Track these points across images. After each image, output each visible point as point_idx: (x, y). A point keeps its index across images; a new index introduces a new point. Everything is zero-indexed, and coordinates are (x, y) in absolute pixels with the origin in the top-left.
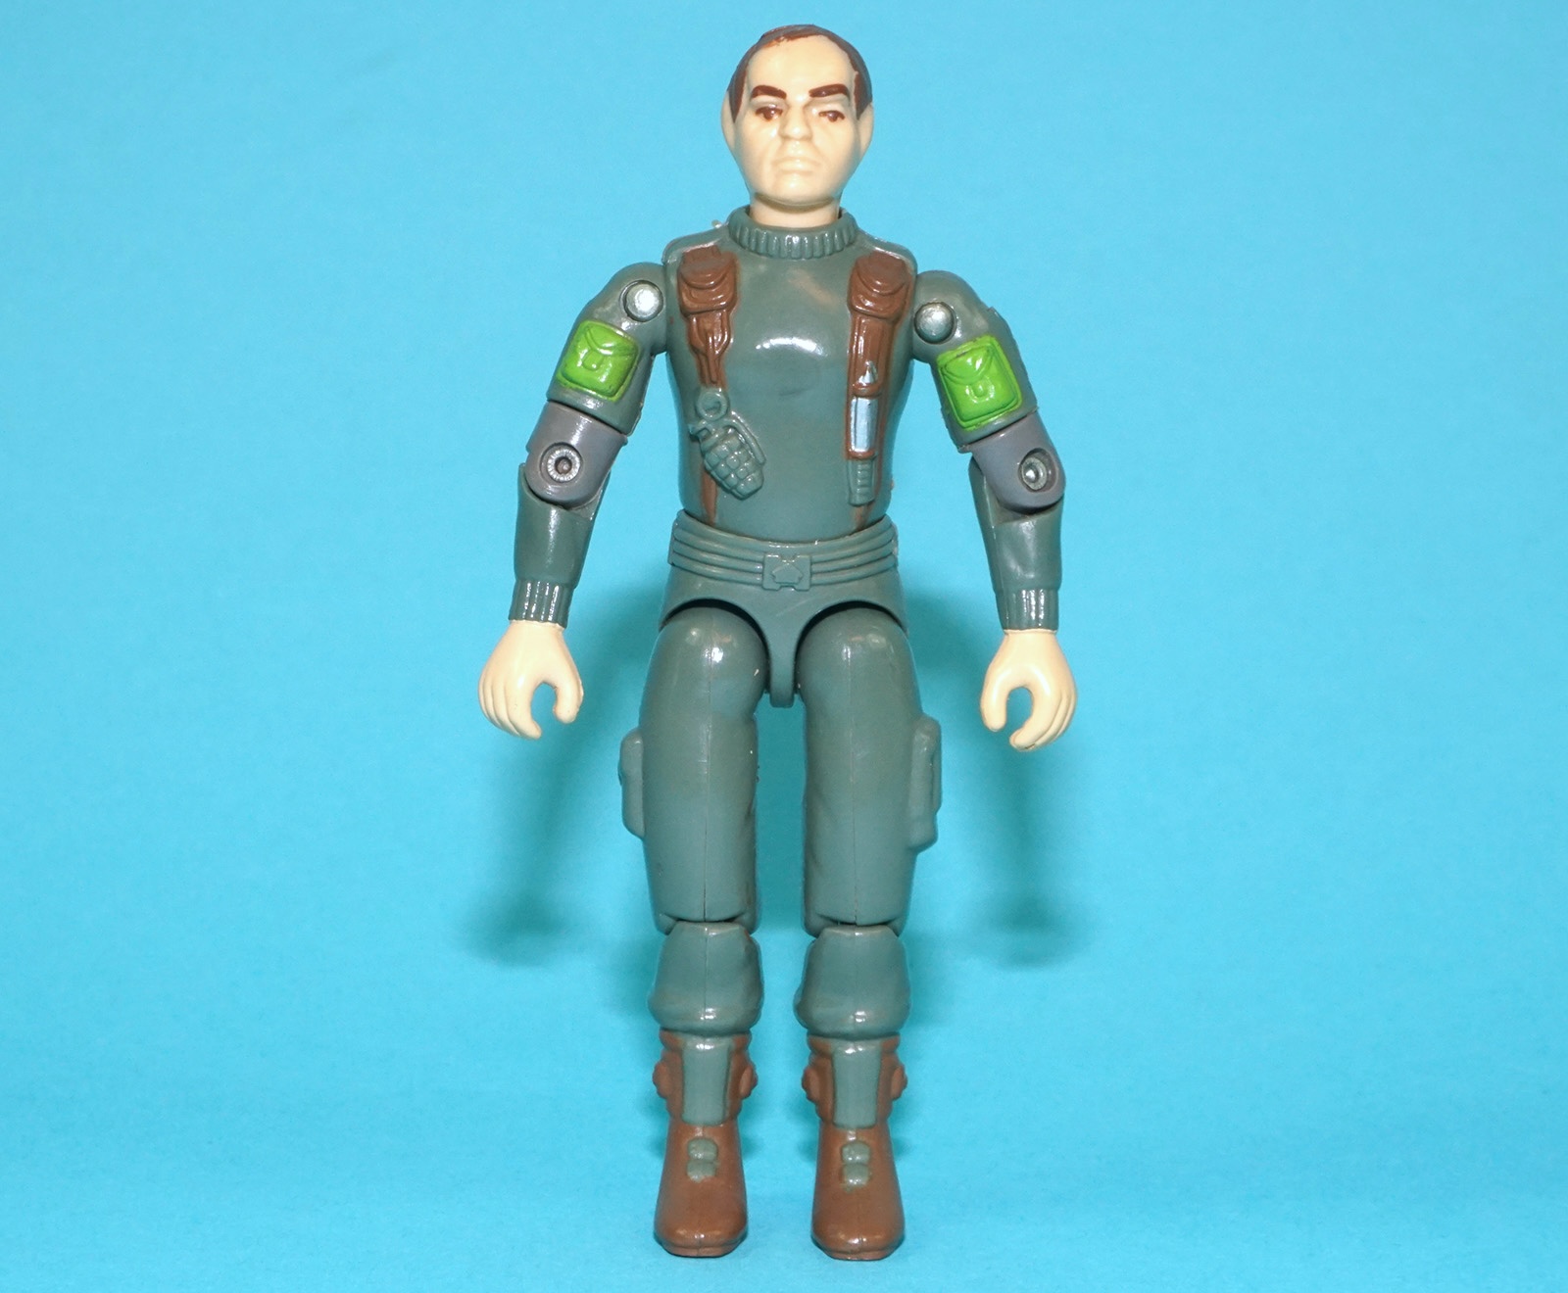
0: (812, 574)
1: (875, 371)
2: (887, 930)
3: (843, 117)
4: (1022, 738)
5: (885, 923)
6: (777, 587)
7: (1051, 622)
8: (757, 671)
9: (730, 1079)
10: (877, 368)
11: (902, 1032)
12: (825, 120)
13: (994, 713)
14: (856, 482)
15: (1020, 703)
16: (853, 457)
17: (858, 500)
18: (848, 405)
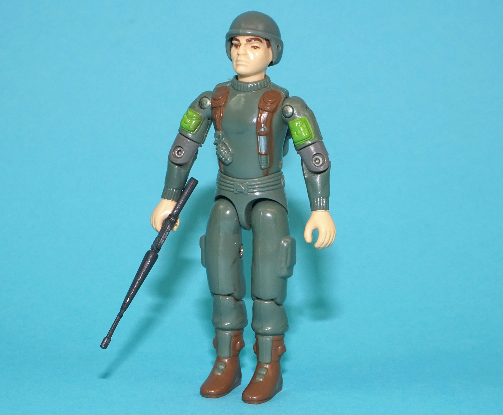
0: (248, 189)
1: (265, 127)
2: (272, 302)
3: (259, 48)
4: (317, 245)
5: (272, 300)
6: (238, 193)
7: (327, 208)
8: (236, 218)
9: (232, 344)
10: (266, 127)
11: (285, 334)
12: (253, 49)
13: (308, 237)
14: (261, 162)
15: (315, 233)
16: (260, 154)
17: (263, 167)
18: (257, 138)
